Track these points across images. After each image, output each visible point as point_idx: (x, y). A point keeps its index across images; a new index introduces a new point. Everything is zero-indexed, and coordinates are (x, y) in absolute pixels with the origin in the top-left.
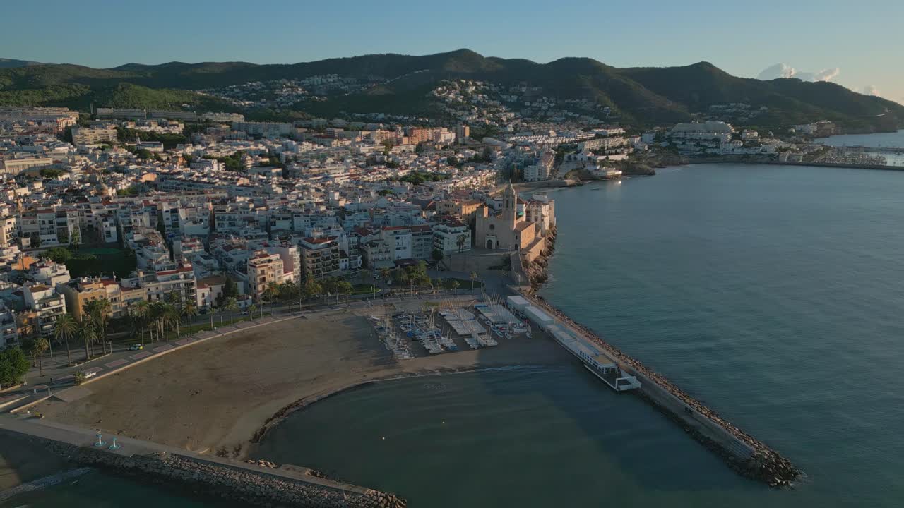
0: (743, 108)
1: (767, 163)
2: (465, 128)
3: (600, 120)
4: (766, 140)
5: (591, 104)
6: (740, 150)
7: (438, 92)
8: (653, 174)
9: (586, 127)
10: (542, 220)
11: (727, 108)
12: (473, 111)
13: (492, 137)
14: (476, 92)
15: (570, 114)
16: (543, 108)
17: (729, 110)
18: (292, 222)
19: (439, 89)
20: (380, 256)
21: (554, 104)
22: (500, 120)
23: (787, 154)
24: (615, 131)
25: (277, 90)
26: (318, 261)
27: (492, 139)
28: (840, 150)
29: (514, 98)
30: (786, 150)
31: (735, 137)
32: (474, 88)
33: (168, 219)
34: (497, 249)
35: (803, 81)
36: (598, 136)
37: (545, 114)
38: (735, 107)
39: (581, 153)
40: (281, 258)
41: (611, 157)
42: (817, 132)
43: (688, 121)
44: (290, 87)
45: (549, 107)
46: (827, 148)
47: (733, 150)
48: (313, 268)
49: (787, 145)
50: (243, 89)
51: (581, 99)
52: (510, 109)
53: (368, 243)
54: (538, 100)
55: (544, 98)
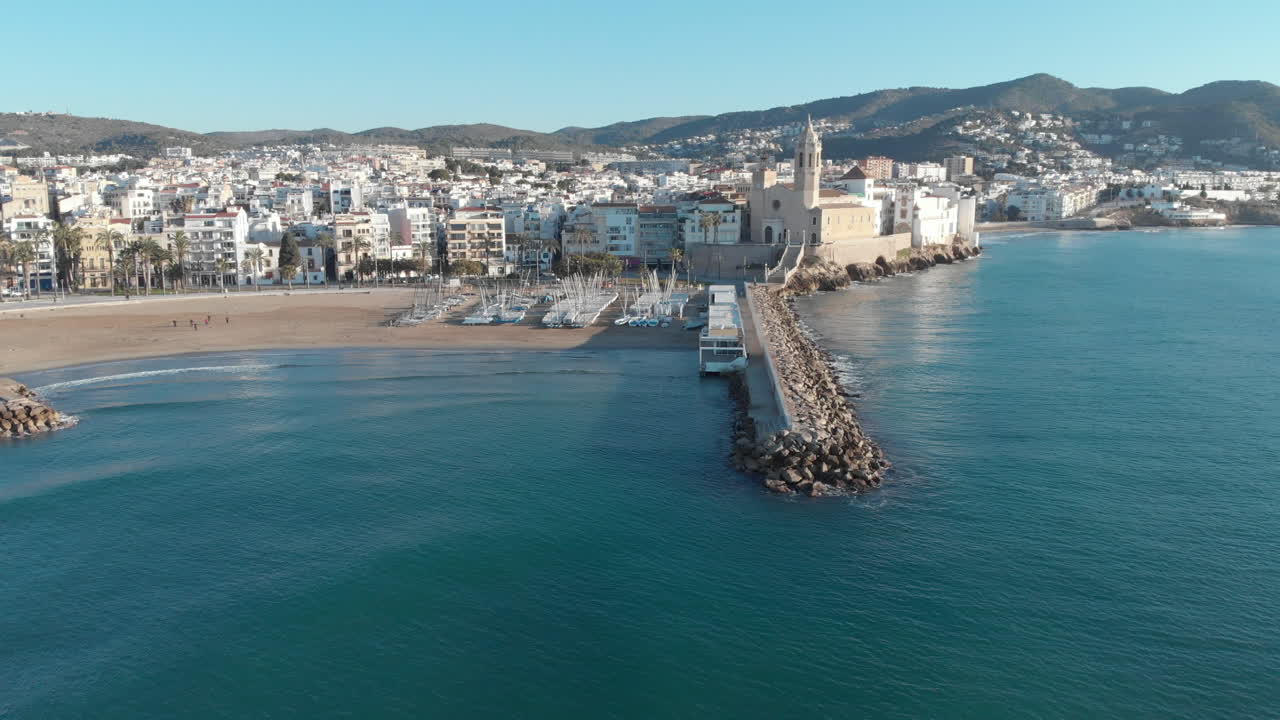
2: (964, 160)
5: (1247, 146)
7: (965, 128)
10: (915, 216)
14: (1036, 128)
16: (1157, 152)
19: (968, 123)
20: (584, 248)
21: (1176, 147)
25: (729, 144)
29: (1107, 138)
32: (1034, 122)
41: (1211, 194)
44: (748, 138)
45: (1168, 151)
50: (686, 146)
51: (1229, 139)
52: (1093, 153)
54: (1150, 141)
55: (1162, 137)
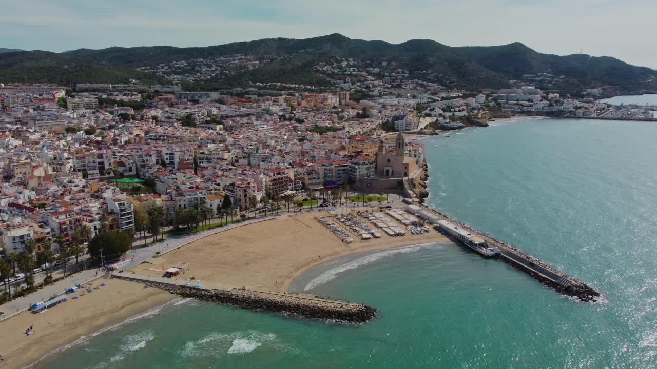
0: (547, 76)
1: (568, 117)
2: (346, 93)
3: (443, 86)
4: (565, 101)
5: (435, 74)
6: (548, 108)
7: (320, 66)
8: (487, 125)
9: (432, 91)
11: (535, 77)
12: (347, 80)
13: (366, 99)
14: (349, 66)
15: (420, 82)
16: (399, 77)
17: (536, 79)
18: (249, 160)
19: (321, 64)
20: (314, 181)
21: (407, 75)
22: (368, 87)
23: (582, 111)
24: (456, 94)
25: (196, 67)
26: (276, 184)
27: (367, 101)
28: (618, 108)
29: (377, 70)
30: (580, 108)
31: (544, 98)
32: (347, 63)
33: (167, 159)
34: (393, 175)
35: (591, 56)
36: (443, 99)
37: (401, 82)
38: (541, 76)
39: (434, 110)
40: (255, 182)
41: (456, 114)
42: (602, 94)
43: (509, 86)
45: (404, 77)
46: (609, 106)
47: (543, 108)
48: (273, 189)
49: (582, 104)
50: (171, 67)
51: (427, 71)
52: (374, 78)
53: (306, 172)
54: (395, 72)
55: (400, 70)
